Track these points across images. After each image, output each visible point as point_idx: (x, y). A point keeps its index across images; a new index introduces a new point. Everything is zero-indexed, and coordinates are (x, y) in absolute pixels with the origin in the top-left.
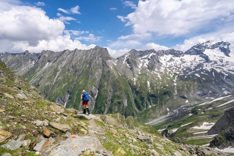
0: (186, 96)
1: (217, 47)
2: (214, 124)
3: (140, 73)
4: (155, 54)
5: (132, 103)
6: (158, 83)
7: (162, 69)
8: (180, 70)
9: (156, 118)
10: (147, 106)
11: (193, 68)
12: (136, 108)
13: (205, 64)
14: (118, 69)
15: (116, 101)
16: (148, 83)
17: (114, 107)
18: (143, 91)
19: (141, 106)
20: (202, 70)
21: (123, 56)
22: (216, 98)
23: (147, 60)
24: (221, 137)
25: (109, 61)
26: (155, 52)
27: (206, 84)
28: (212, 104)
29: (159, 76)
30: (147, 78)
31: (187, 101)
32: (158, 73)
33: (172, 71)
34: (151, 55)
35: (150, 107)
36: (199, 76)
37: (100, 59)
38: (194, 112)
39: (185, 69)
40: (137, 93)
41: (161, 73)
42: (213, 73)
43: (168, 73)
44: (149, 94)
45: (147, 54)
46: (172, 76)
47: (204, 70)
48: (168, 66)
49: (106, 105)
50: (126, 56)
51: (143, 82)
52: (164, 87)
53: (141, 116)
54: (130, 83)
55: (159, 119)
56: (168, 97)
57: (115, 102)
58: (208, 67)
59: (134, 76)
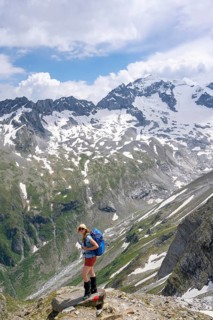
0: (112, 206)
1: (154, 92)
2: (165, 254)
4: (30, 110)
6: (46, 185)
7: (53, 149)
8: (93, 146)
9: (52, 274)
10: (27, 249)
11: (117, 139)
13: (139, 129)
16: (23, 187)
18: (11, 212)
19: (13, 254)
20: (135, 143)
22: (165, 199)
23: (9, 127)
24: (177, 276)
26: (28, 105)
27: (145, 172)
28: (160, 213)
29: (48, 167)
30: (18, 174)
31: (115, 217)
32: (42, 159)
33: (77, 151)
35: (35, 249)
36: (131, 157)
38: (132, 238)
39: (102, 144)
41: (51, 158)
42: (155, 147)
43: (67, 156)
44: (28, 217)
45: (9, 110)
46: (76, 164)
47: (138, 142)
48: (65, 139)
51: (7, 188)
52: (63, 194)
53: (13, 281)
55: (62, 274)
56: (75, 216)
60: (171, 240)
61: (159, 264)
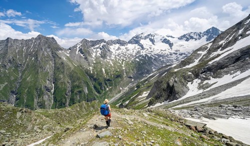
0: (132, 76)
1: (147, 38)
2: (149, 92)
3: (95, 62)
4: (105, 44)
5: (92, 89)
6: (111, 69)
7: (113, 57)
8: (126, 56)
9: (113, 97)
10: (105, 89)
11: (134, 54)
12: (96, 93)
13: (142, 51)
14: (72, 59)
15: (76, 90)
16: (103, 70)
17: (75, 97)
18: (100, 78)
19: (101, 90)
20: (140, 56)
21: (75, 46)
22: (149, 74)
23: (99, 50)
24: (153, 98)
25: (60, 52)
26: (105, 42)
27: (143, 66)
28: (147, 79)
29: (111, 63)
30: (102, 65)
31: (133, 80)
32: (110, 60)
33: (121, 58)
34: (102, 44)
35: (108, 89)
36: (139, 60)
37: (48, 50)
38: (138, 86)
39: (129, 56)
40: (95, 80)
41: (112, 60)
42: (147, 57)
43: (117, 60)
44: (105, 79)
45: (98, 44)
46: (121, 62)
48: (117, 54)
49: (66, 97)
50: (79, 46)
51: (99, 70)
52: (116, 72)
53: (101, 98)
54: (87, 72)
55: (116, 97)
56: (120, 79)
57: (75, 92)
58: (143, 53)
59: (89, 65)
60: (151, 87)
61: (147, 95)
